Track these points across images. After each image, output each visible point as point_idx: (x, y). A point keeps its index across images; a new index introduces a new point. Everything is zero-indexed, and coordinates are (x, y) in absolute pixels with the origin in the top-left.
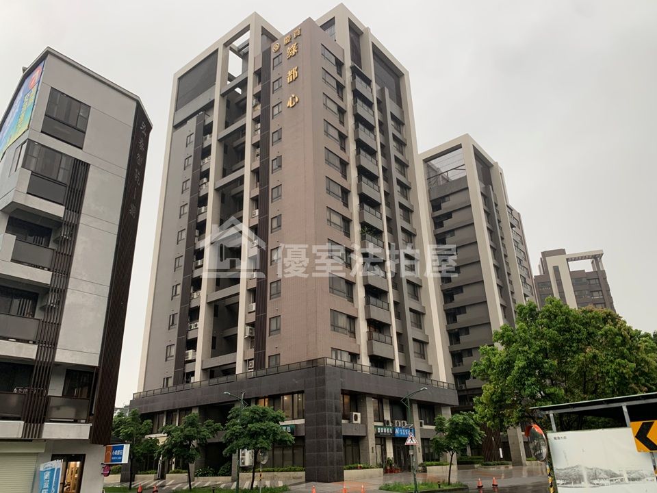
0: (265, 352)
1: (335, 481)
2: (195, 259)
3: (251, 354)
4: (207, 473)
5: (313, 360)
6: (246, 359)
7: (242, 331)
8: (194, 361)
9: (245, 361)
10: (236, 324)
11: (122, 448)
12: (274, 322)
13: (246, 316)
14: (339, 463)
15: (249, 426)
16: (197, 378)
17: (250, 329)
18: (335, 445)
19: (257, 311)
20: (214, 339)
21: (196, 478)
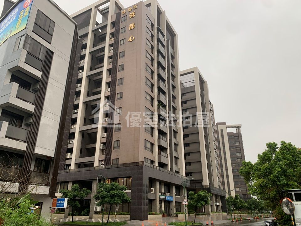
0: (111, 157)
1: (145, 220)
2: (73, 109)
3: (103, 157)
4: (75, 214)
5: (137, 162)
6: (100, 160)
7: (98, 146)
8: (71, 159)
9: (100, 161)
10: (95, 142)
11: (64, 200)
12: (116, 143)
13: (101, 139)
14: (147, 211)
15: (111, 192)
16: (72, 167)
17: (103, 146)
18: (145, 203)
19: (107, 137)
20: (81, 149)
21: (69, 216)
